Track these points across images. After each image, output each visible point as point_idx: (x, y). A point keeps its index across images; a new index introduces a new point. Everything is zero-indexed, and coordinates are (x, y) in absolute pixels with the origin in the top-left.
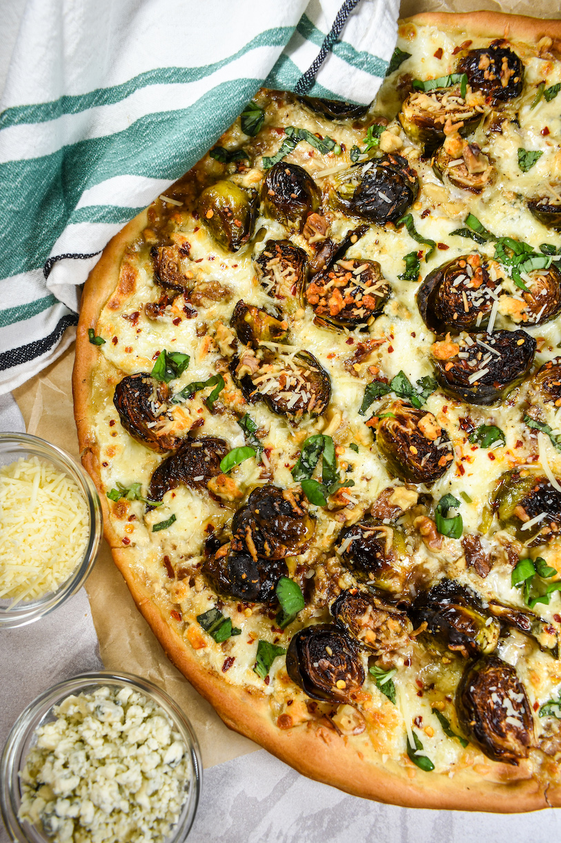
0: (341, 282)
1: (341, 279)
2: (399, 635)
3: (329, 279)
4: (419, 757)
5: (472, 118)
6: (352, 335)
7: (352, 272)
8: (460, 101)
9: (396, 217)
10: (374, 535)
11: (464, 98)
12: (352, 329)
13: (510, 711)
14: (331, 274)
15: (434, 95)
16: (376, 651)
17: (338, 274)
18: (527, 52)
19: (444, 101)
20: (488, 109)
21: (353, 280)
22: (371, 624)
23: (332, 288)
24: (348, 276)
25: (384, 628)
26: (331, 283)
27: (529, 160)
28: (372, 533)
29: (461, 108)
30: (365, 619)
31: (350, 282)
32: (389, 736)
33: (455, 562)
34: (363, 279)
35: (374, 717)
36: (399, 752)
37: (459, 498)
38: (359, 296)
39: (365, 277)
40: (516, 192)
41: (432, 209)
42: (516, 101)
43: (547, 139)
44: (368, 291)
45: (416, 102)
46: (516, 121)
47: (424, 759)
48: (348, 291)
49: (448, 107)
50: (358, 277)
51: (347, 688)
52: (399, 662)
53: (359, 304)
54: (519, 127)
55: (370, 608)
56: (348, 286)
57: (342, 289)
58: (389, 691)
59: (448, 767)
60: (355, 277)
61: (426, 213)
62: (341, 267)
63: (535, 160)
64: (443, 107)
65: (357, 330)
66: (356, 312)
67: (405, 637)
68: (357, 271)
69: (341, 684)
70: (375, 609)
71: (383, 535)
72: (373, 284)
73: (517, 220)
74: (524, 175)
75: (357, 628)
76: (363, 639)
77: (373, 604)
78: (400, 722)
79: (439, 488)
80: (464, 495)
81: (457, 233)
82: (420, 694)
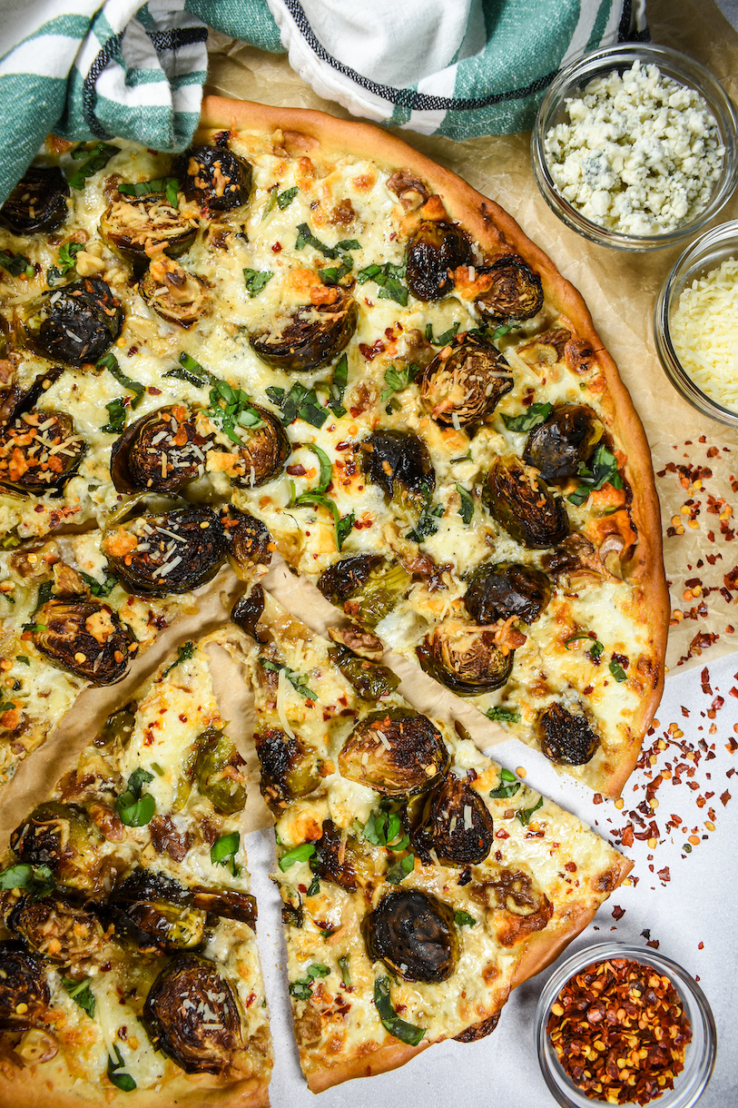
0: (22, 440)
1: (23, 437)
2: (89, 939)
3: (8, 438)
4: (119, 1076)
5: (183, 236)
6: (40, 501)
7: (36, 427)
8: (174, 212)
9: (95, 357)
10: (48, 831)
11: (177, 208)
12: (40, 494)
13: (208, 1016)
14: (12, 432)
15: (141, 205)
16: (63, 962)
17: (21, 431)
18: (257, 147)
19: (152, 213)
20: (205, 223)
21: (38, 438)
22: (56, 932)
23: (14, 447)
24: (33, 434)
25: (71, 934)
26: (12, 442)
27: (257, 283)
28: (45, 828)
29: (172, 222)
30: (48, 928)
31: (34, 440)
32: (86, 1055)
33: (143, 850)
34: (52, 436)
35: (67, 1037)
36: (97, 1073)
37: (150, 770)
38: (44, 457)
39: (55, 433)
40: (238, 323)
41: (138, 346)
42: (241, 210)
43: (279, 257)
44: (55, 449)
45: (118, 213)
46: (244, 236)
47: (125, 1078)
48: (32, 451)
49: (158, 221)
50: (45, 434)
51: (31, 1010)
52: (93, 971)
53: (45, 466)
54: (247, 241)
55: (53, 916)
56: (31, 446)
57: (26, 448)
58: (86, 1002)
59: (156, 1080)
60: (40, 433)
61: (133, 350)
62: (24, 423)
63: (264, 283)
64: (150, 220)
65: (46, 497)
66: (42, 476)
67: (95, 941)
68: (43, 427)
69: (22, 1008)
70: (60, 915)
71: (57, 829)
72: (62, 441)
73: (241, 357)
74: (251, 303)
75: (39, 939)
76: (46, 951)
77: (57, 910)
78: (100, 1038)
79: (127, 763)
80: (155, 766)
81: (170, 374)
82: (122, 1002)
